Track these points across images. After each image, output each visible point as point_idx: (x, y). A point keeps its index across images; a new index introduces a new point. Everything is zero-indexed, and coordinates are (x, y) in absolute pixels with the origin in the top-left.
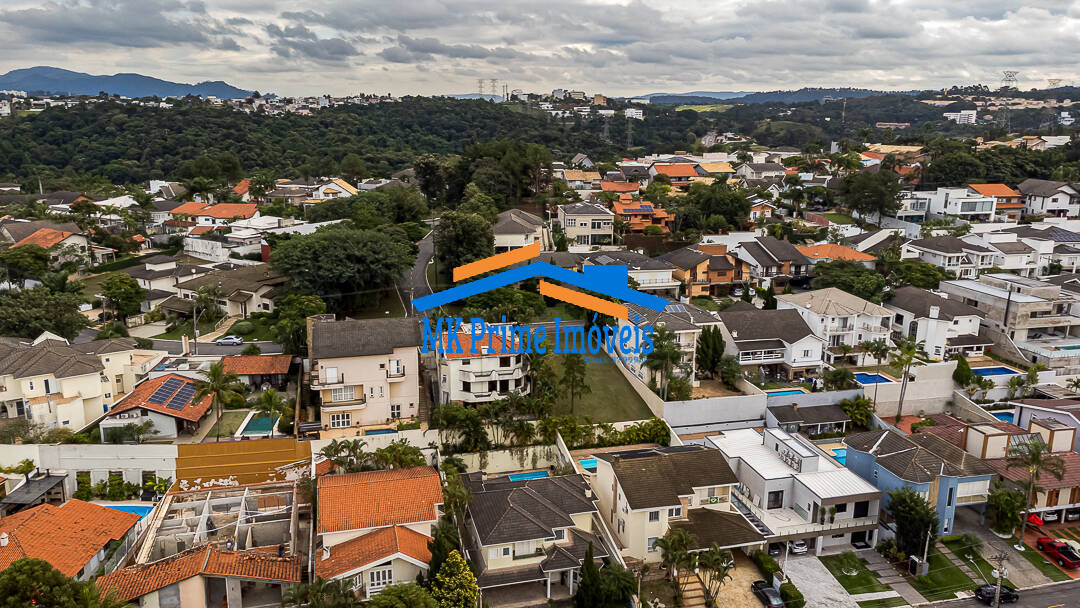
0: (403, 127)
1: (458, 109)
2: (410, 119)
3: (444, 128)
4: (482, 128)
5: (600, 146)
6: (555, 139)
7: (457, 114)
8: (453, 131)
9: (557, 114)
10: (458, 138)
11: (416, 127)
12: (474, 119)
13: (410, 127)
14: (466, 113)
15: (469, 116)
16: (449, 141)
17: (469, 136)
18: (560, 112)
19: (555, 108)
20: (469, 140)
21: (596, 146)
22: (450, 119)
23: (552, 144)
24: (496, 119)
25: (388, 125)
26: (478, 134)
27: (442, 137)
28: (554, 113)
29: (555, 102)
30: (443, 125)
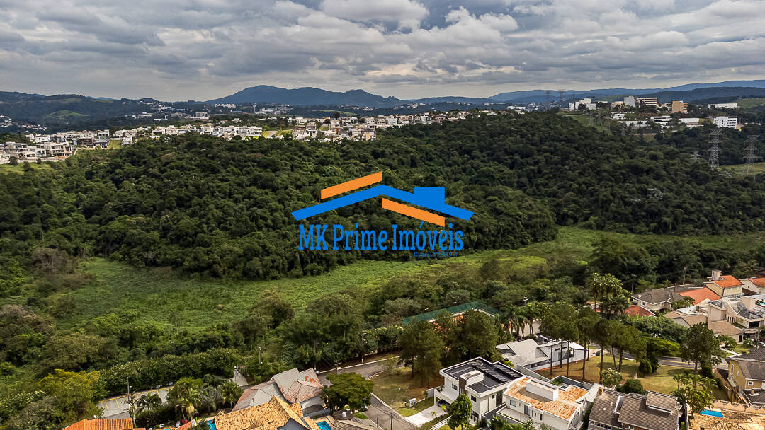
0: (464, 151)
1: (524, 129)
2: (469, 144)
3: (508, 154)
4: (552, 153)
5: (713, 179)
6: (648, 171)
7: (523, 136)
8: (517, 157)
9: (632, 125)
10: (522, 164)
11: (476, 152)
12: (542, 142)
13: (469, 152)
14: (533, 135)
15: (537, 138)
16: (511, 168)
17: (536, 163)
18: (635, 122)
19: (627, 118)
20: (535, 168)
21: (706, 179)
22: (515, 142)
23: (644, 177)
24: (569, 141)
25: (446, 150)
26: (547, 161)
27: (505, 164)
28: (628, 123)
29: (626, 110)
30: (506, 150)
